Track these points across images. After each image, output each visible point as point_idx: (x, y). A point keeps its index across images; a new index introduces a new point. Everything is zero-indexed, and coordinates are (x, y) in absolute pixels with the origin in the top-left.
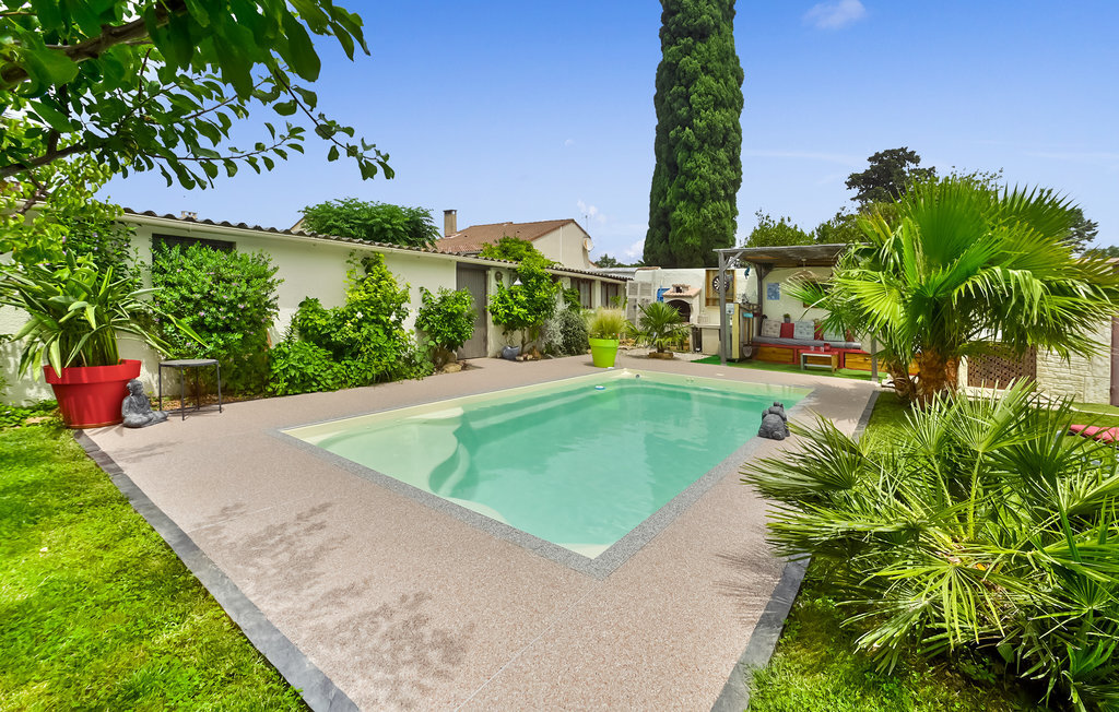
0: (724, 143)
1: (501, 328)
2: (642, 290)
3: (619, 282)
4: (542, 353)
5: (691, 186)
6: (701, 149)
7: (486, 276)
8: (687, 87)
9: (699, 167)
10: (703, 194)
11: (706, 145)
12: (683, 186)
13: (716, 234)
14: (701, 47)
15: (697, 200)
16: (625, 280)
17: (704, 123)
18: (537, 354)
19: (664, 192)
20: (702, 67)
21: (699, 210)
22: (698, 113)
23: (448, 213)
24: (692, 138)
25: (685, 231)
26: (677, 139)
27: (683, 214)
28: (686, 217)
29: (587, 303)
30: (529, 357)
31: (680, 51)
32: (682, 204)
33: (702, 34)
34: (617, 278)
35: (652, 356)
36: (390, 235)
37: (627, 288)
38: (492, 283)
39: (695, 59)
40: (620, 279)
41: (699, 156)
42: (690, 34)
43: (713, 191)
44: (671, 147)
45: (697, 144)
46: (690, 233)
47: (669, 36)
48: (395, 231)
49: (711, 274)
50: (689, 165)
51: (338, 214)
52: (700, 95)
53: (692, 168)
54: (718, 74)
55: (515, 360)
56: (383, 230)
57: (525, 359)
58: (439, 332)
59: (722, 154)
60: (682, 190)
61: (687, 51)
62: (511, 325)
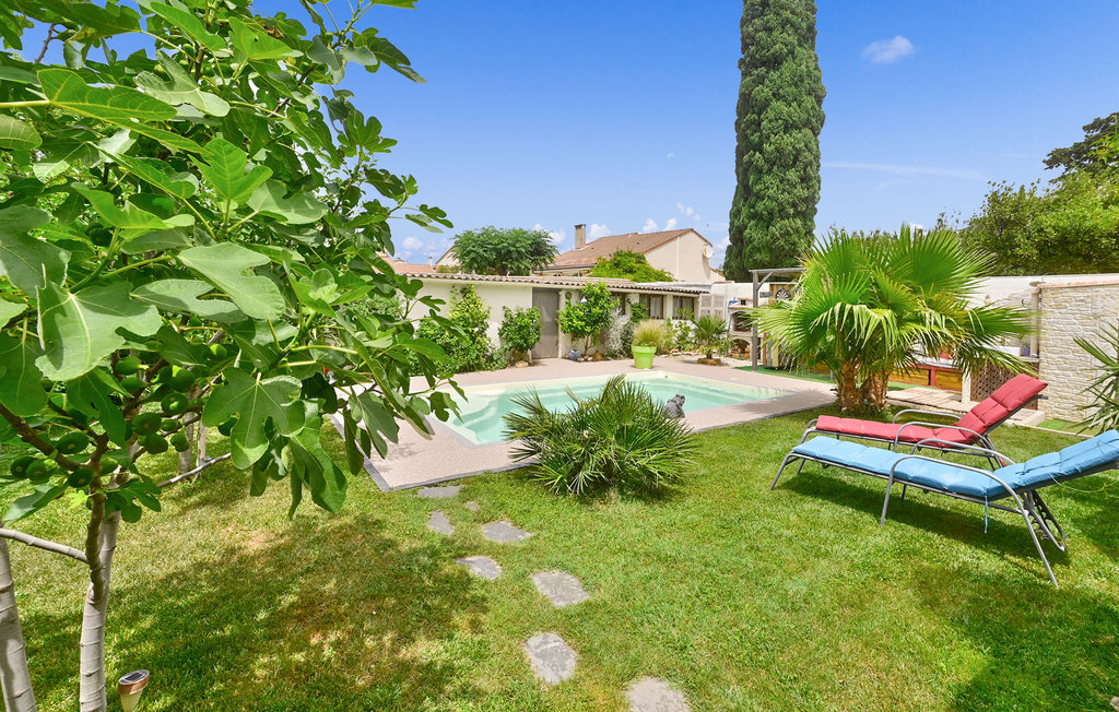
0: (794, 163)
1: (569, 336)
2: (716, 302)
3: (692, 295)
4: (603, 356)
5: (760, 206)
6: (770, 171)
7: (559, 296)
8: (759, 114)
9: (767, 188)
10: (771, 213)
11: (775, 168)
12: (753, 207)
13: (784, 249)
14: (774, 75)
15: (766, 220)
16: (697, 293)
17: (773, 147)
18: (599, 357)
19: (739, 211)
20: (774, 95)
21: (768, 228)
22: (768, 138)
23: (578, 227)
24: (761, 162)
25: (754, 248)
26: (750, 163)
27: (753, 233)
28: (754, 235)
29: (658, 314)
30: (590, 359)
31: (754, 81)
32: (752, 222)
33: (775, 62)
34: (690, 292)
35: (701, 362)
36: (515, 255)
37: (700, 300)
38: (563, 300)
39: (767, 86)
40: (694, 293)
41: (766, 178)
42: (764, 64)
43: (782, 210)
44: (746, 170)
45: (766, 167)
46: (759, 250)
47: (747, 66)
48: (519, 252)
49: (775, 287)
50: (758, 187)
51: (476, 241)
52: (770, 121)
53: (761, 190)
54: (791, 98)
55: (576, 360)
56: (509, 252)
57: (586, 360)
58: (511, 339)
59: (792, 175)
60: (752, 210)
61: (760, 80)
62: (577, 334)
